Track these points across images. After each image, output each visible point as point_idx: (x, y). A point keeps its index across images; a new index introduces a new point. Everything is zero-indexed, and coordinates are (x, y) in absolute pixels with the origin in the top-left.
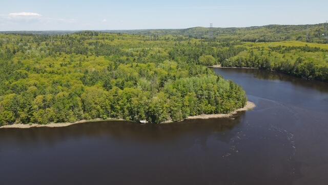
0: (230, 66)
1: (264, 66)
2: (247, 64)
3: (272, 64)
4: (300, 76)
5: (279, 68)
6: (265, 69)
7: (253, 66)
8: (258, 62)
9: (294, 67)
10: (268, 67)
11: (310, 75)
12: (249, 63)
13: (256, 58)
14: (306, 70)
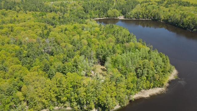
0: (131, 18)
1: (156, 18)
2: (143, 16)
3: (162, 17)
4: (185, 29)
5: (167, 20)
6: (156, 20)
7: (147, 18)
8: (151, 15)
9: (180, 21)
10: (159, 19)
11: (194, 29)
12: (145, 15)
13: (149, 12)
14: (191, 24)
